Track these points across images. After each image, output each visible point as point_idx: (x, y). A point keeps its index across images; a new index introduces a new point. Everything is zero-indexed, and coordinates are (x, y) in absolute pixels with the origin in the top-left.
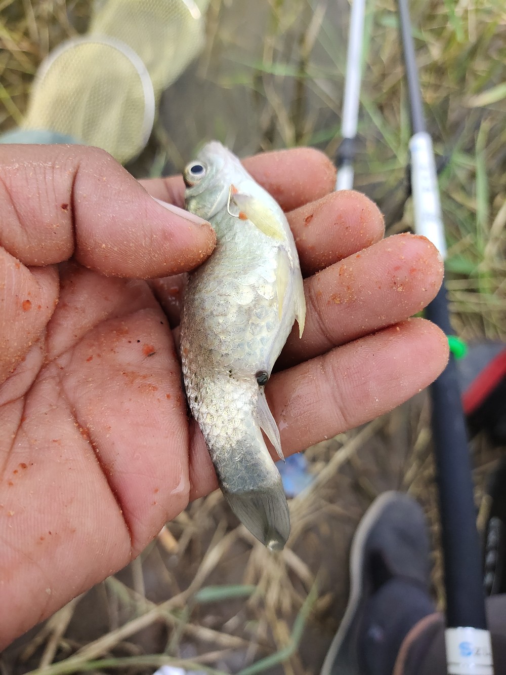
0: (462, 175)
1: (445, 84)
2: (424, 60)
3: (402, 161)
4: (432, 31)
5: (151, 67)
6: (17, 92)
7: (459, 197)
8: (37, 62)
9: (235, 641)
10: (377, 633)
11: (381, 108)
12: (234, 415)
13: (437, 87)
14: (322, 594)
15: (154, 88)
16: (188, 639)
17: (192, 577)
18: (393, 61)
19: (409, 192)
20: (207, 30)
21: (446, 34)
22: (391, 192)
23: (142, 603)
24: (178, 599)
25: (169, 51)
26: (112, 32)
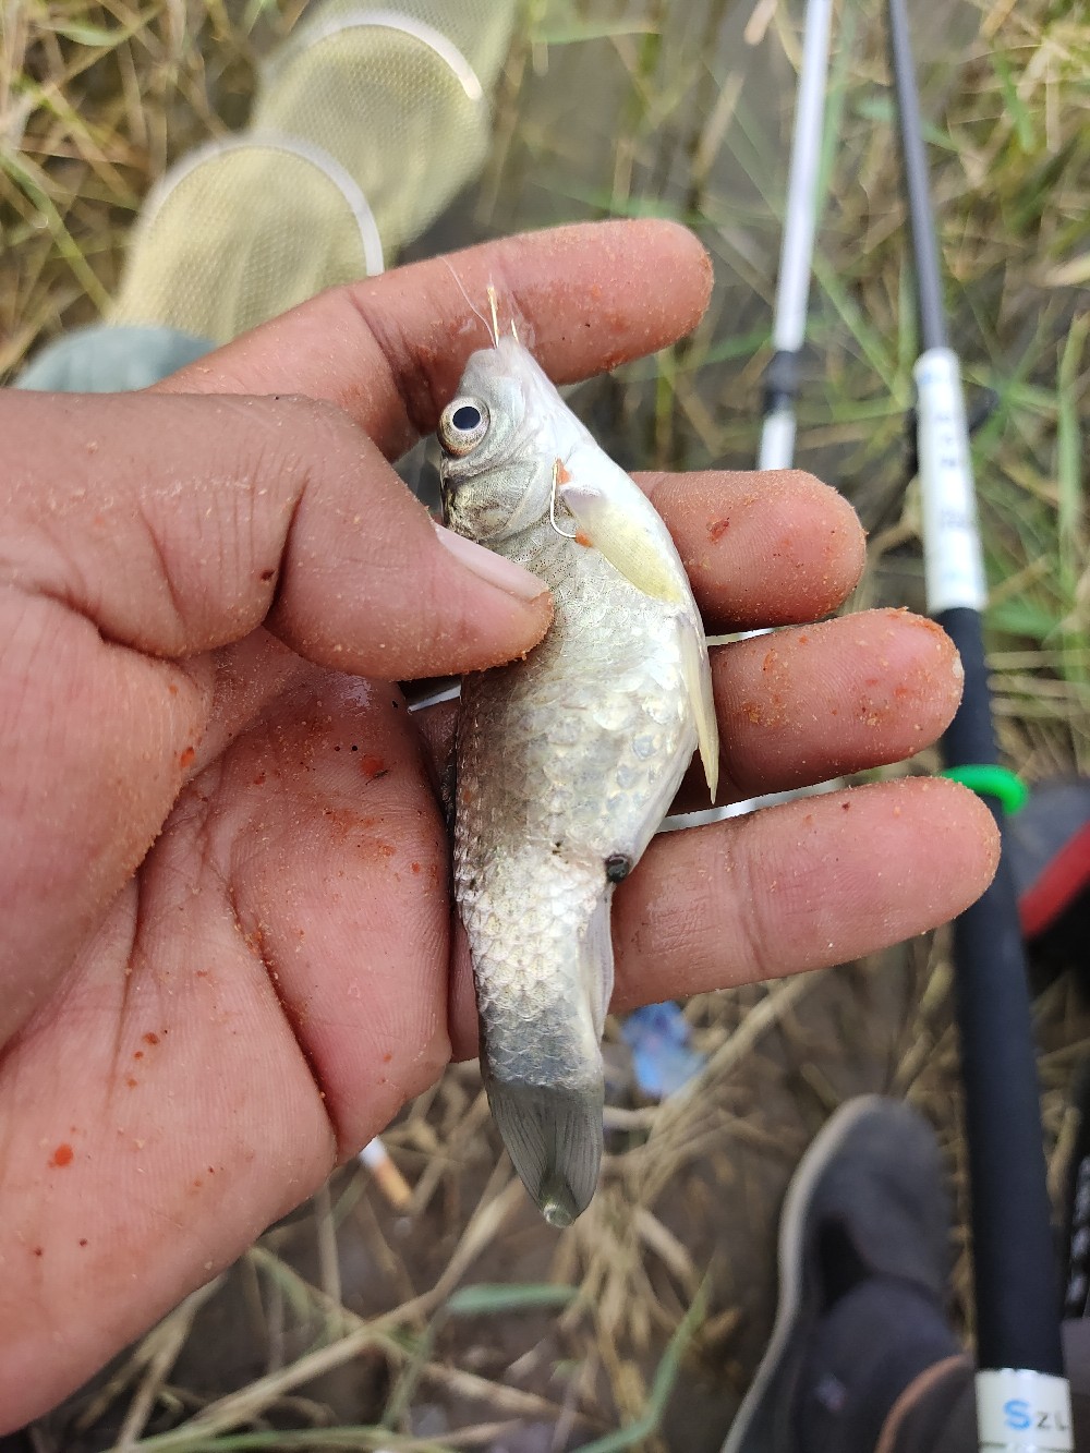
0: (1028, 431)
1: (995, 236)
2: (948, 190)
3: (900, 401)
4: (967, 127)
5: (376, 201)
6: (101, 246)
7: (1022, 475)
8: (142, 186)
9: (532, 1402)
10: (832, 1394)
11: (857, 289)
12: (542, 927)
13: (978, 244)
14: (715, 1309)
15: (382, 244)
16: (431, 1393)
17: (443, 1263)
18: (884, 189)
19: (913, 466)
20: (495, 124)
21: (999, 135)
22: (877, 465)
23: (337, 1316)
24: (411, 1309)
25: (416, 166)
26: (299, 126)
